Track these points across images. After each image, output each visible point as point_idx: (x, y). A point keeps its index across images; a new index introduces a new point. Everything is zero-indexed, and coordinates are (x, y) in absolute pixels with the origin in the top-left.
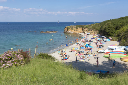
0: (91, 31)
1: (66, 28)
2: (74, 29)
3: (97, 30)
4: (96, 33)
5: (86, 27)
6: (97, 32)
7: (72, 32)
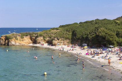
0: (58, 41)
1: (3, 38)
2: (19, 39)
3: (67, 38)
4: (66, 43)
5: (41, 36)
6: (68, 41)
7: (17, 44)
